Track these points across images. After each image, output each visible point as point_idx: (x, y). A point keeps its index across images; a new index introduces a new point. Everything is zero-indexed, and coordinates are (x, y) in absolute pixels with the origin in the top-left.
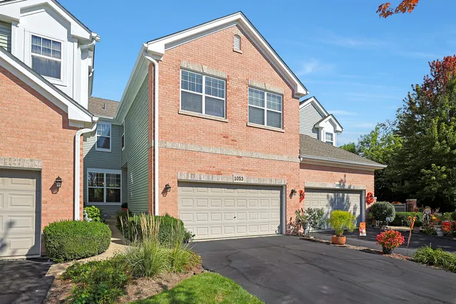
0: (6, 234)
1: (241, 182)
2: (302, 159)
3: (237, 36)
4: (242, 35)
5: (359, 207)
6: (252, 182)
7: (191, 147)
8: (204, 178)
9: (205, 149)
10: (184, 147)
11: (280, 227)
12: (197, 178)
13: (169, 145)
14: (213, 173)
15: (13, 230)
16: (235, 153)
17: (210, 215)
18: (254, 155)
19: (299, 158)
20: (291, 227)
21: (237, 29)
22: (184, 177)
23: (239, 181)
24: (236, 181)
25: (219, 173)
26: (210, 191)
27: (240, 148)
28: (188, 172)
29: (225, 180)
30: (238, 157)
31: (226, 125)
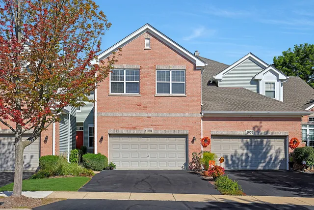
0: (30, 161)
1: (150, 133)
2: (203, 114)
3: (148, 39)
4: (151, 37)
5: (283, 151)
6: (159, 133)
7: (116, 114)
8: (125, 132)
9: (125, 115)
10: (112, 115)
11: (186, 164)
12: (120, 132)
13: (103, 114)
14: (130, 129)
15: (32, 159)
16: (146, 115)
17: (130, 154)
18: (160, 115)
19: (201, 113)
20: (193, 165)
21: (147, 34)
22: (112, 132)
23: (148, 133)
24: (147, 133)
25: (134, 128)
26: (130, 139)
27: (150, 112)
28: (115, 129)
29: (139, 133)
30: (148, 117)
31: (140, 97)
